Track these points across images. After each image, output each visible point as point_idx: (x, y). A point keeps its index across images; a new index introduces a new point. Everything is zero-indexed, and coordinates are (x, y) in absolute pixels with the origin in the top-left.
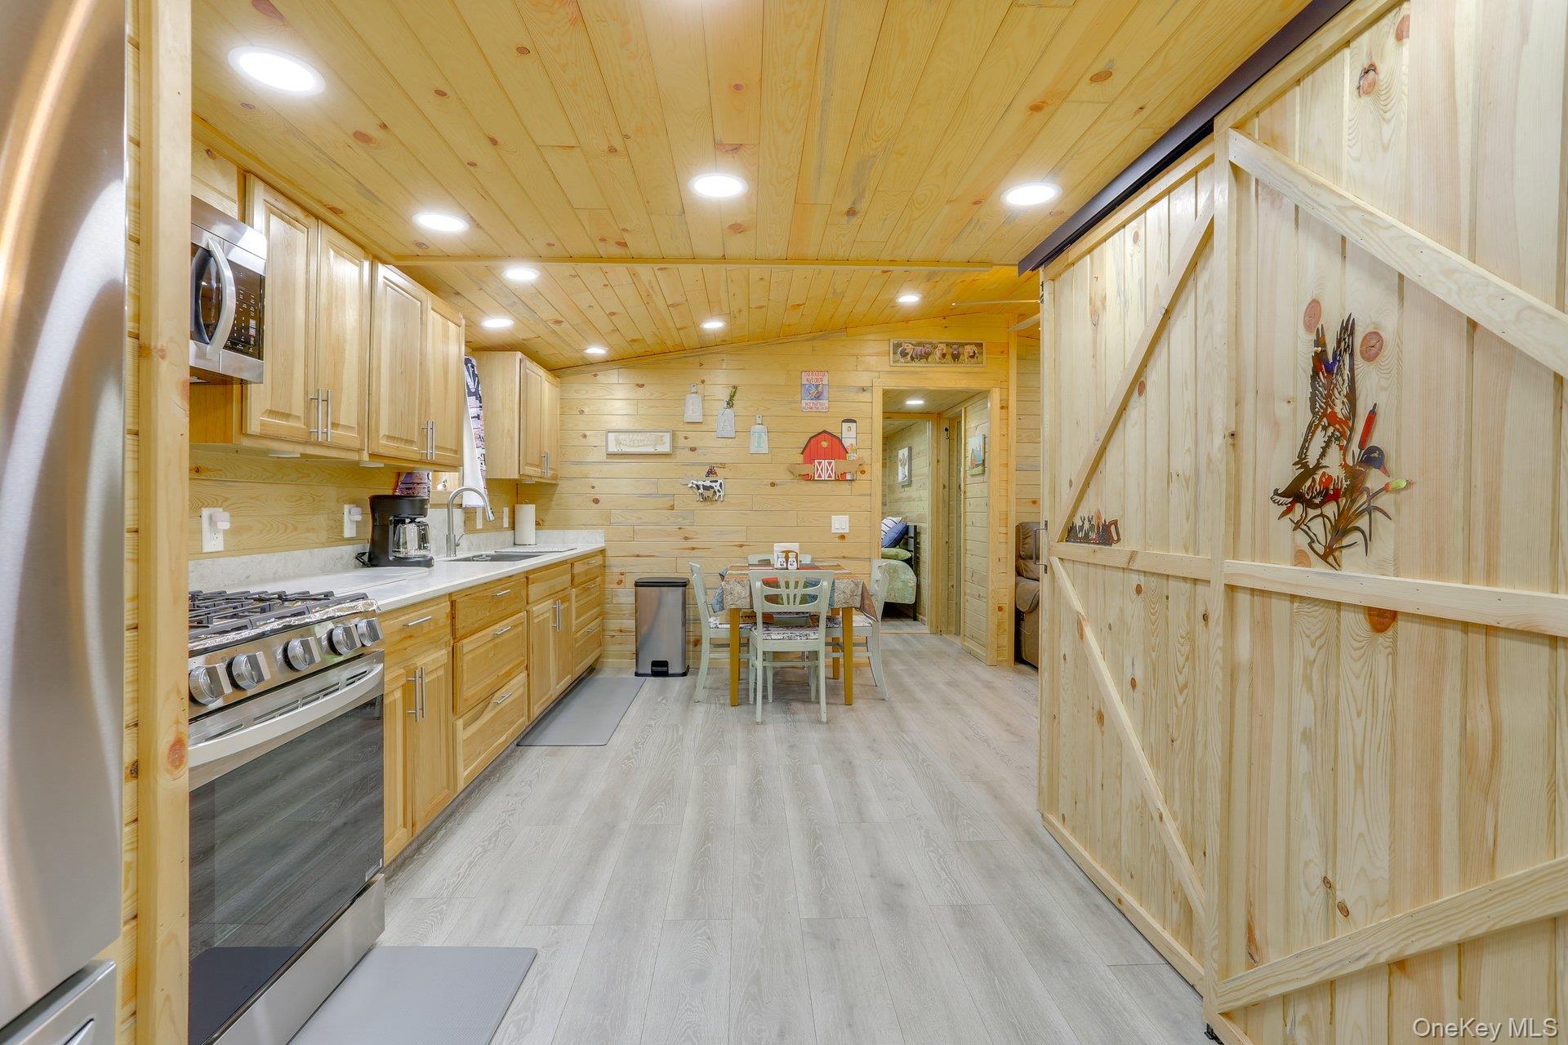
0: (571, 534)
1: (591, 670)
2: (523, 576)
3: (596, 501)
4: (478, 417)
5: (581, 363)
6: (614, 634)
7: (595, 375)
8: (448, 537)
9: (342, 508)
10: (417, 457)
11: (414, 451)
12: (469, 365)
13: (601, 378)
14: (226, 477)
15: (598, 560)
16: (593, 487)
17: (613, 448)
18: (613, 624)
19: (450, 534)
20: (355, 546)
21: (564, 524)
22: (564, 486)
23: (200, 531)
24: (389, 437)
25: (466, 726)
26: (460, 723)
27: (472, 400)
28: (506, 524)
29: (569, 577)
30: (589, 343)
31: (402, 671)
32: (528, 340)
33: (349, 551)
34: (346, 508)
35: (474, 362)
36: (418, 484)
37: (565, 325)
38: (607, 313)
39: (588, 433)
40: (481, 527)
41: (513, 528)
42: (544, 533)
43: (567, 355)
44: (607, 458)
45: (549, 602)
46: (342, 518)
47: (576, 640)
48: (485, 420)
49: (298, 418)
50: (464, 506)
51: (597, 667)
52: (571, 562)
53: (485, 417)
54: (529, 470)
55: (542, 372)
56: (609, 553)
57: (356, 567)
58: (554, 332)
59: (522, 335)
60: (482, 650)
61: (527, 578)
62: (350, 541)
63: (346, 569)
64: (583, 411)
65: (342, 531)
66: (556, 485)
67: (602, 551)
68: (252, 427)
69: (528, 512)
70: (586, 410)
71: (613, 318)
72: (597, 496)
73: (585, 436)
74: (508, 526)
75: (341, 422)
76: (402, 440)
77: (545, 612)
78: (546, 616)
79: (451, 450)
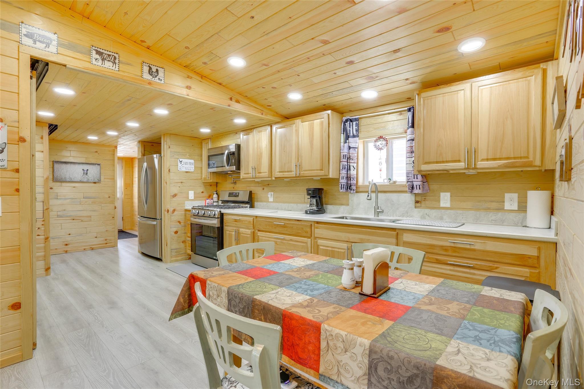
10: (294, 176)
11: (292, 174)
14: (274, 186)
40: (448, 206)
74: (517, 209)
75: (262, 172)
76: (286, 172)
77: (337, 248)
78: (336, 250)
79: (317, 170)
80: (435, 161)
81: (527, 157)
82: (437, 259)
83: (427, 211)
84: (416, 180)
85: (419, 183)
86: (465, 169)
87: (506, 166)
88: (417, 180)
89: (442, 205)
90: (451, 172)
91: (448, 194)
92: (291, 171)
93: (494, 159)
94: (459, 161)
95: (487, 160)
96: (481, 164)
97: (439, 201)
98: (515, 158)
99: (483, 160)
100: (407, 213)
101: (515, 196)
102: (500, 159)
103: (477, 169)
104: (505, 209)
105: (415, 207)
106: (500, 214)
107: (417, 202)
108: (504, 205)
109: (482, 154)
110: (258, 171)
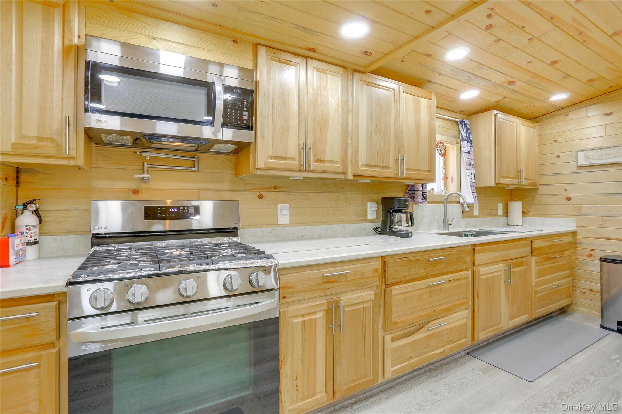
0: (548, 220)
1: (563, 311)
2: (470, 247)
3: (569, 199)
4: (469, 152)
5: (554, 110)
6: (584, 291)
7: (566, 115)
8: (444, 220)
9: (367, 204)
10: (393, 176)
11: (390, 173)
12: (463, 124)
13: (571, 116)
14: (292, 190)
15: (570, 239)
16: (566, 190)
17: (582, 162)
18: (583, 284)
19: (445, 218)
20: (374, 223)
21: (543, 214)
22: (542, 190)
23: (276, 214)
24: (367, 165)
25: (393, 340)
26: (389, 337)
27: (464, 144)
28: (500, 212)
29: (529, 249)
30: (551, 93)
31: (325, 301)
32: (499, 101)
33: (371, 226)
34: (369, 204)
35: (467, 122)
36: (416, 191)
37: (518, 83)
38: (549, 62)
39: (561, 155)
40: (478, 214)
41: (507, 215)
42: (528, 219)
43: (537, 107)
44: (577, 169)
45: (501, 265)
46: (367, 209)
47: (536, 292)
48: (474, 154)
49: (293, 159)
50: (460, 203)
51: (570, 311)
52: (531, 239)
53: (475, 152)
54: (503, 181)
55: (518, 121)
56: (579, 234)
57: (375, 234)
58: (513, 91)
59: (493, 99)
60: (420, 292)
61: (474, 249)
62: (372, 221)
63: (368, 234)
64: (556, 141)
65: (366, 215)
66: (537, 189)
67: (574, 233)
68: (258, 164)
69: (517, 207)
70: (559, 140)
71: (557, 66)
72: (569, 196)
73: (558, 157)
75: (326, 159)
76: (379, 167)
77: (495, 272)
78: (495, 274)
79: (424, 171)
80: (506, 176)
81: (535, 180)
82: (547, 257)
88: (474, 191)
92: (388, 167)
94: (515, 178)
97: (473, 210)
98: (532, 180)
101: (502, 205)
102: (528, 179)
105: (462, 217)
107: (462, 212)
108: (498, 212)
110: (314, 156)
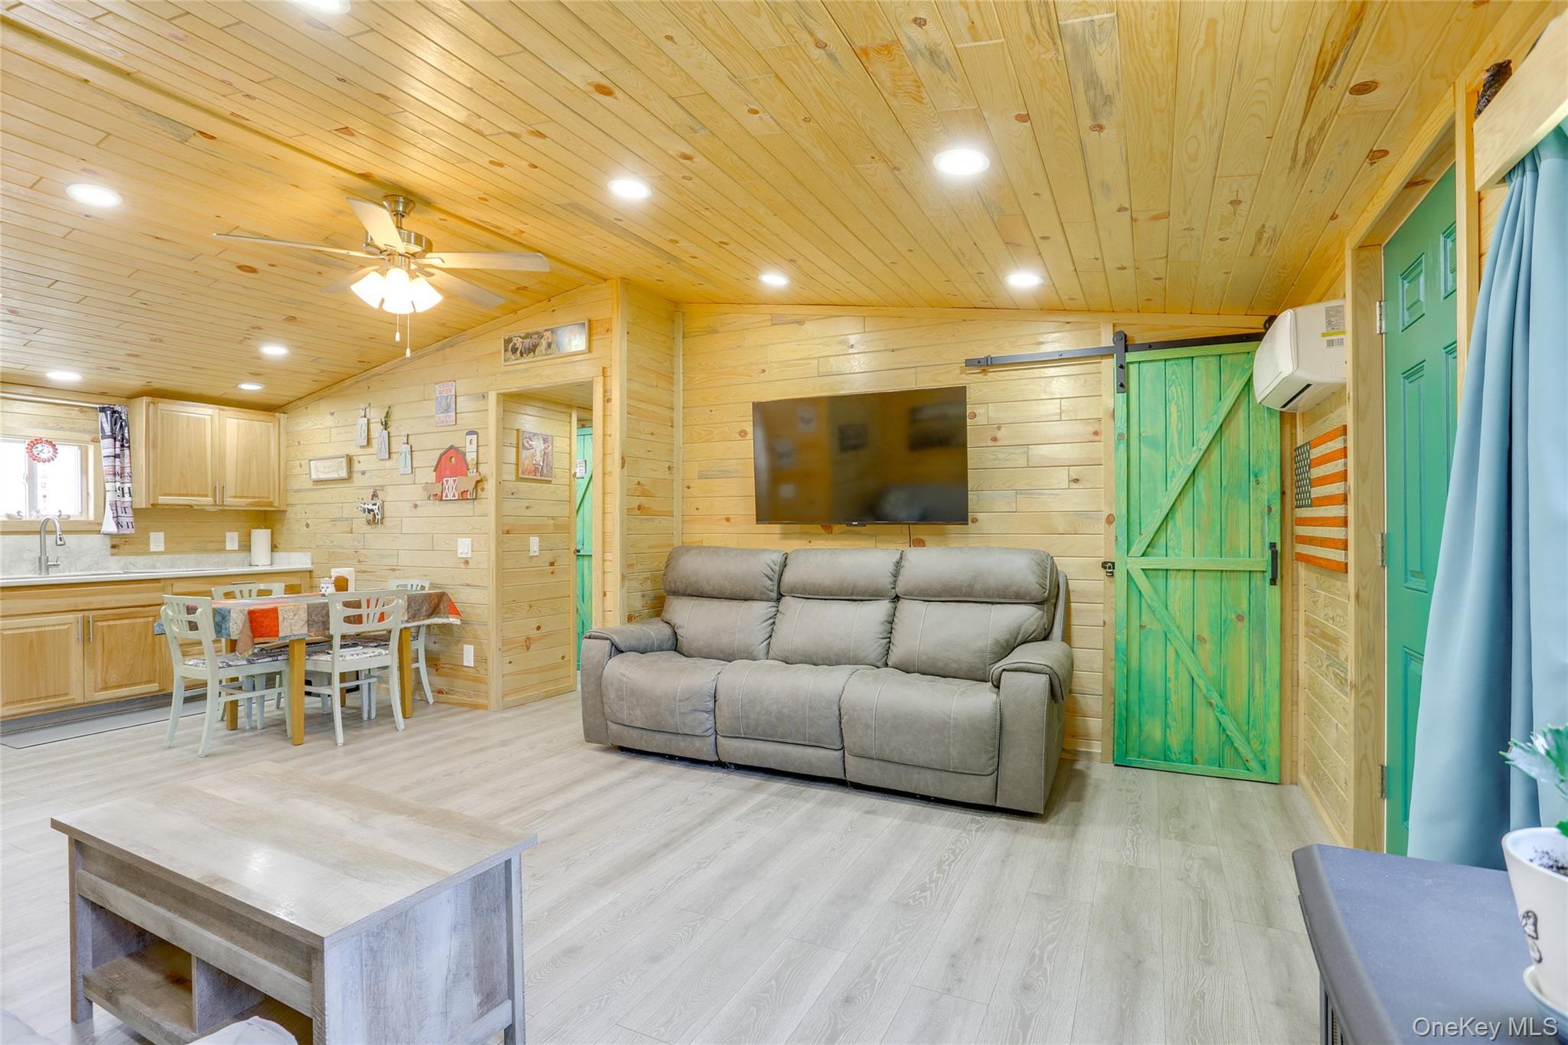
0: (293, 555)
3: (307, 526)
4: (117, 456)
7: (306, 408)
8: (40, 559)
13: (309, 410)
16: (306, 512)
17: (314, 475)
19: (41, 556)
21: (290, 546)
22: (290, 512)
27: (107, 442)
28: (232, 545)
40: (161, 550)
41: (249, 550)
44: (313, 485)
55: (214, 412)
64: (300, 442)
72: (308, 520)
74: (237, 549)
80: (178, 492)
81: (269, 498)
83: (131, 558)
84: (124, 514)
85: (131, 520)
86: (212, 505)
87: (252, 505)
88: (126, 515)
89: (153, 548)
90: (196, 508)
91: (161, 535)
93: (242, 497)
94: (206, 496)
95: (235, 497)
96: (229, 501)
97: (147, 544)
98: (259, 498)
99: (231, 497)
100: (98, 564)
101: (236, 535)
102: (247, 497)
103: (224, 505)
104: (227, 549)
105: (112, 555)
106: (223, 555)
107: (113, 547)
108: (225, 545)
109: (230, 491)
